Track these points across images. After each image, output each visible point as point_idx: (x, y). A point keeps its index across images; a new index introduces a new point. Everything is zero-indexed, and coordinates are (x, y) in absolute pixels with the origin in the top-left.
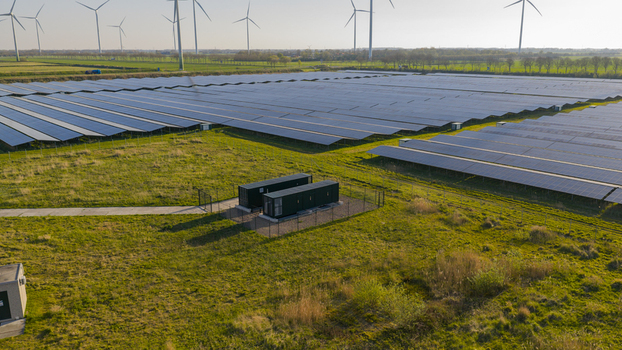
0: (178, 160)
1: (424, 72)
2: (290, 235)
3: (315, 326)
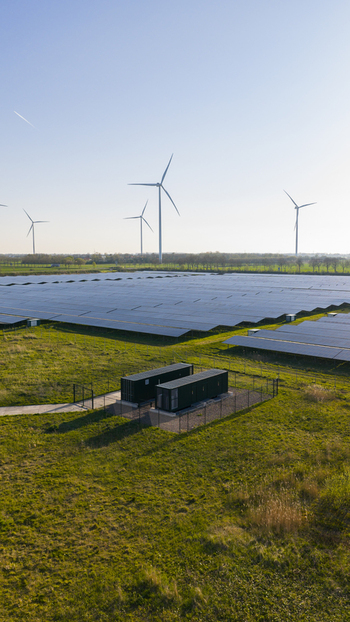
0: (22, 356)
1: (221, 273)
2: (199, 430)
3: (302, 533)
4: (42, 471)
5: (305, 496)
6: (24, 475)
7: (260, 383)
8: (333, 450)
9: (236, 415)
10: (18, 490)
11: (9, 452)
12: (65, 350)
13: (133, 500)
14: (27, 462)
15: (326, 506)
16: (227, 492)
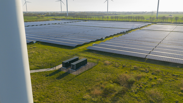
0: (34, 54)
1: (85, 21)
2: (81, 74)
3: (101, 95)
4: (47, 86)
5: (102, 88)
6: (44, 87)
7: (95, 61)
8: (109, 77)
9: (89, 69)
10: (43, 91)
11: (39, 82)
12: (45, 51)
13: (68, 91)
14: (44, 84)
15: (106, 90)
16: (87, 88)
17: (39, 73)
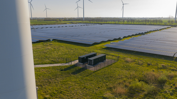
2: (99, 70)
3: (126, 95)
4: (61, 81)
5: (126, 86)
6: (58, 82)
7: (114, 58)
8: (133, 75)
9: (108, 66)
10: (57, 85)
11: (53, 76)
12: (61, 48)
13: (85, 87)
14: (58, 79)
15: (131, 88)
16: (107, 85)
17: (53, 67)
